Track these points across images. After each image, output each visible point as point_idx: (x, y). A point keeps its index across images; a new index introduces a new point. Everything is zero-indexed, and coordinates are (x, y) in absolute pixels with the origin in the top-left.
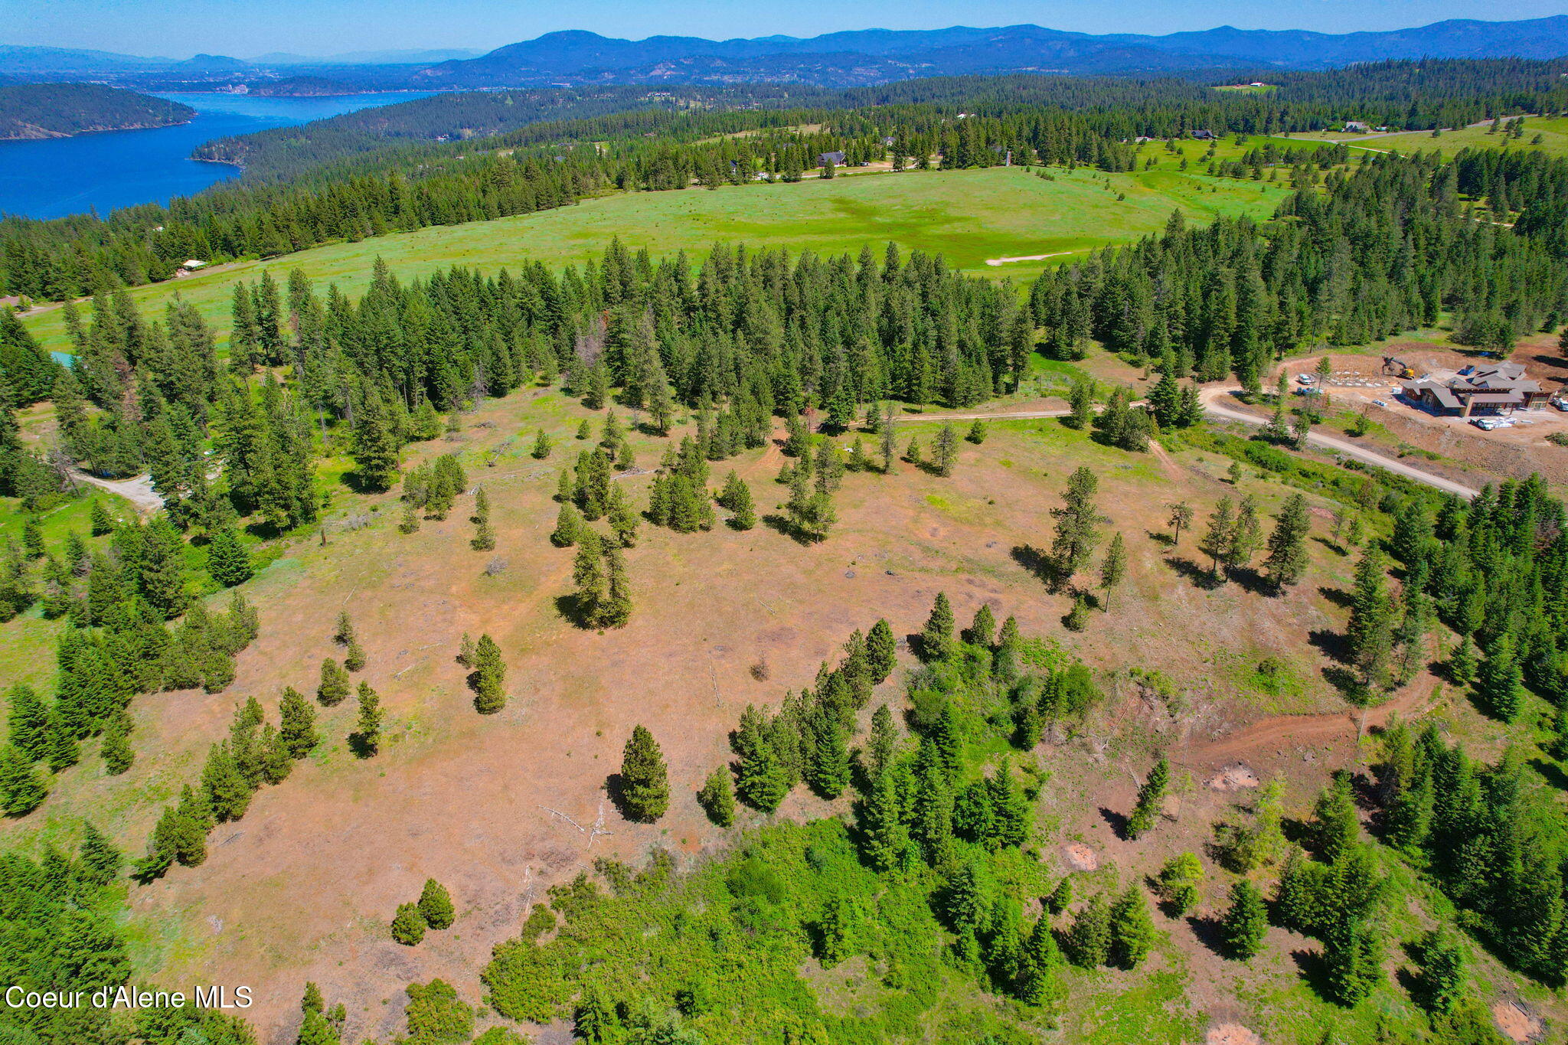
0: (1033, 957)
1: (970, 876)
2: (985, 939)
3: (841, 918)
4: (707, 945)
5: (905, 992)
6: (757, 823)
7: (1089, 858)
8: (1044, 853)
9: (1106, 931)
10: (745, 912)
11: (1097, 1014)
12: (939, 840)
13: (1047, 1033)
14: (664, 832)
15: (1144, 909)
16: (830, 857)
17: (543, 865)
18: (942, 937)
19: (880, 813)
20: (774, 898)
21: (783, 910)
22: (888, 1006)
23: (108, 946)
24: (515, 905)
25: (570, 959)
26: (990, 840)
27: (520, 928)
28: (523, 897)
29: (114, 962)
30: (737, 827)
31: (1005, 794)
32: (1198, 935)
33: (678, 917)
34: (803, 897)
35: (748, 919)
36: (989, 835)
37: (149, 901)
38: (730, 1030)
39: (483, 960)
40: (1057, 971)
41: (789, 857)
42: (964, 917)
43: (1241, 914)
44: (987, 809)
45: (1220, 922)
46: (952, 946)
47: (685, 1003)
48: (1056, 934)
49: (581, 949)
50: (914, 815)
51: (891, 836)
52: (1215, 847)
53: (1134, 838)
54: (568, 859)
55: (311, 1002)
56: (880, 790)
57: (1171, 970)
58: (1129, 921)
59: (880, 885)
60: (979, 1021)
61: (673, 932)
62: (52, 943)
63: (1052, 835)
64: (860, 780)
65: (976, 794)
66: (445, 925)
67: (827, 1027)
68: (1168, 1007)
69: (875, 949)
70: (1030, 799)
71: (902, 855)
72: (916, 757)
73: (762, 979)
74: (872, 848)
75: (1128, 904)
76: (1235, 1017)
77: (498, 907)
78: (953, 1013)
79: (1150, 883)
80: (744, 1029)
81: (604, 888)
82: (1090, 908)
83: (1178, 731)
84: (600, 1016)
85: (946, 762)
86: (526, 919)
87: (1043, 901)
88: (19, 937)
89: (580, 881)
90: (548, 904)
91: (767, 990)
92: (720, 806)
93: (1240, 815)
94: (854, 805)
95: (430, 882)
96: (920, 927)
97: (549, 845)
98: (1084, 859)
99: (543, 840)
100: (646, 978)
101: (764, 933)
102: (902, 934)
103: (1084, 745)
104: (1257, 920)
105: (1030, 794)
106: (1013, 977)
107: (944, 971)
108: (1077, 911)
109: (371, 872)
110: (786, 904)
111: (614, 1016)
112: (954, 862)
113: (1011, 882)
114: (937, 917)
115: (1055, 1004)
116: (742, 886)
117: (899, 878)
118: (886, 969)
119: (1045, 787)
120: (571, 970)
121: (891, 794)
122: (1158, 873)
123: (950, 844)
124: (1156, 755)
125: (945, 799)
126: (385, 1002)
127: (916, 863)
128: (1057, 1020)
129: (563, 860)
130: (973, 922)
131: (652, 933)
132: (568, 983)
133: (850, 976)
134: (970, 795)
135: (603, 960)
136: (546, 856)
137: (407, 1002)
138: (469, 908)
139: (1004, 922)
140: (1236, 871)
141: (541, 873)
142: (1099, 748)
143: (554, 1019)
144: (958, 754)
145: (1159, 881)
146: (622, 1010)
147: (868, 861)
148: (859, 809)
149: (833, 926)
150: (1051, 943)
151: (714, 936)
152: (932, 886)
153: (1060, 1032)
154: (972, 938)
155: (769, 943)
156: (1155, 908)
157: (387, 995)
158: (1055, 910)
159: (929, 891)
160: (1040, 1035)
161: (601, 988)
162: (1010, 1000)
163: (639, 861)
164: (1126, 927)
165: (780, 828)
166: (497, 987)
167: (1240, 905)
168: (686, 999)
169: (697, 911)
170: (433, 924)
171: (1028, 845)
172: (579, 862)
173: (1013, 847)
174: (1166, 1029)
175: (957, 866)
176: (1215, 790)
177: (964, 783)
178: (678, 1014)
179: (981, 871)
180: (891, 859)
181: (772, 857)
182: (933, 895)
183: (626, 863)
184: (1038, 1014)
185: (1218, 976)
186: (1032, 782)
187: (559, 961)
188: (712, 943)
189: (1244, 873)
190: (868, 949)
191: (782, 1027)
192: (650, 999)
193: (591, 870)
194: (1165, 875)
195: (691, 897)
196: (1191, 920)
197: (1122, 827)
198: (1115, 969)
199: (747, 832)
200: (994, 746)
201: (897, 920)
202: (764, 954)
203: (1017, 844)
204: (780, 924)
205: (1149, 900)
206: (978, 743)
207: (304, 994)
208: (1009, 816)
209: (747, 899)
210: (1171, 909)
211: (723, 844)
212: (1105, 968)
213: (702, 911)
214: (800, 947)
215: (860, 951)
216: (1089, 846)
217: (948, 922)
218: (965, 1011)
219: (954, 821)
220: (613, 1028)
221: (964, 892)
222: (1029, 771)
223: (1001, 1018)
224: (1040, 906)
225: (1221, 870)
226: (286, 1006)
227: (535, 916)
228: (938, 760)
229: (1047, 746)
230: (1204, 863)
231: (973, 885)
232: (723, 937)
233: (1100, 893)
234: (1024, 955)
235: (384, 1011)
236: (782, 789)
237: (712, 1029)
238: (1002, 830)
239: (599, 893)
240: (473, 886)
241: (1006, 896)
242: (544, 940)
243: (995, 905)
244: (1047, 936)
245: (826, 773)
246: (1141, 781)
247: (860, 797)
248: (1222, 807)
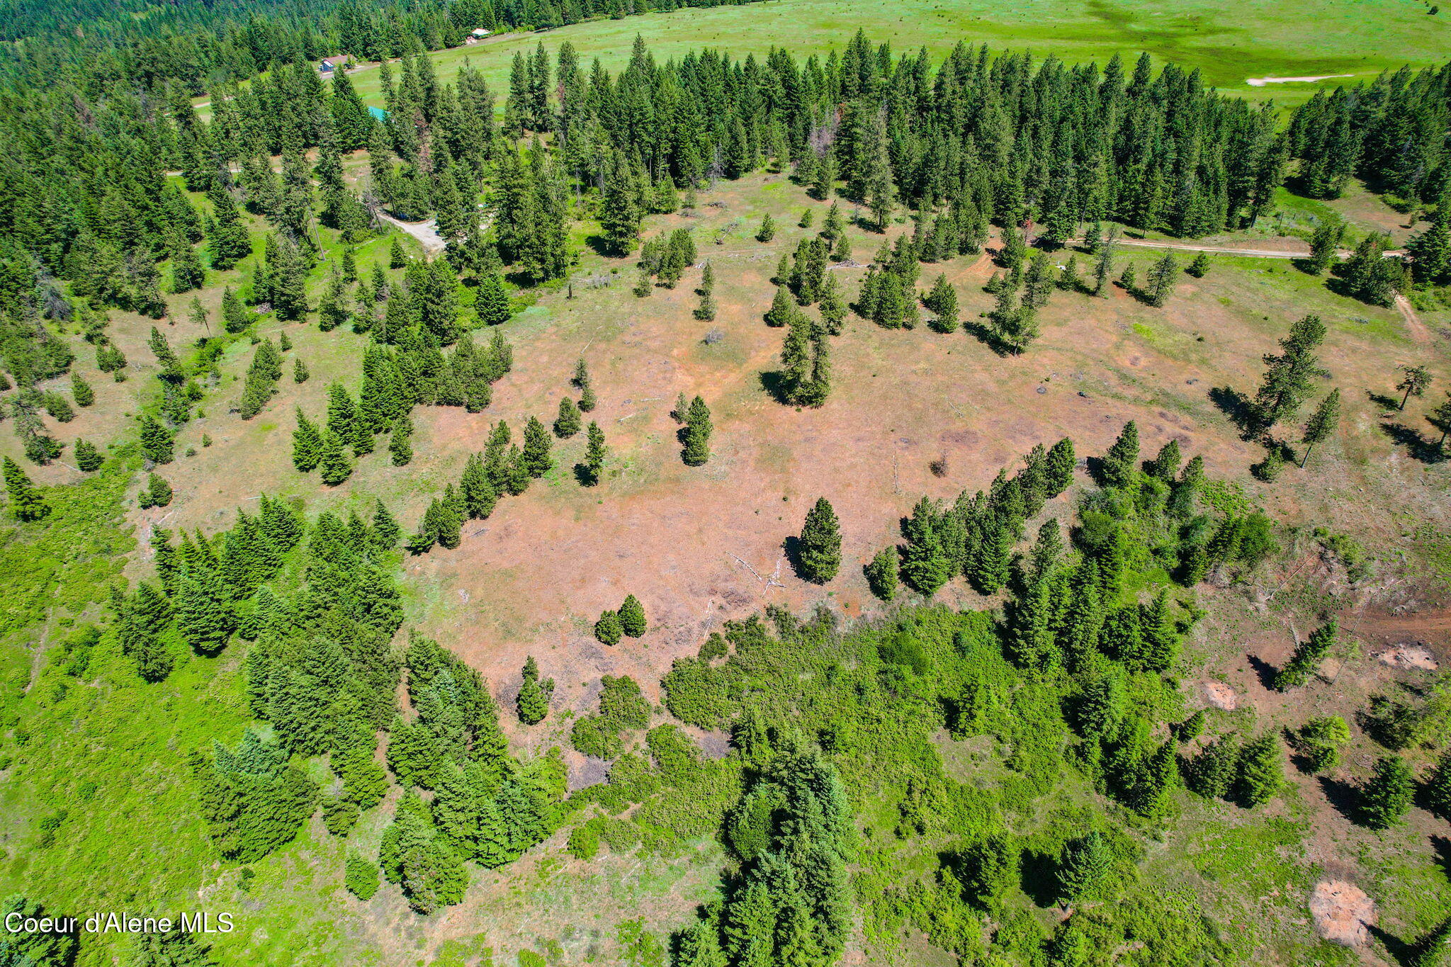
0: (1153, 774)
1: (1107, 690)
2: (1109, 749)
3: (977, 700)
4: (853, 698)
5: (1023, 776)
6: (914, 603)
7: (1228, 700)
8: (1184, 684)
9: (1231, 767)
10: (890, 676)
11: (1205, 839)
12: (1082, 652)
13: (1151, 843)
14: (830, 595)
15: (1276, 757)
16: (976, 645)
17: (723, 602)
18: (1067, 737)
19: (1031, 616)
20: (918, 671)
21: (925, 682)
22: (1006, 785)
23: (389, 597)
24: (696, 630)
25: (735, 683)
26: (1132, 662)
27: (698, 650)
28: (703, 625)
29: (393, 609)
30: (896, 603)
31: (1157, 623)
32: (1328, 795)
33: (831, 668)
34: (945, 675)
35: (893, 683)
36: (1132, 657)
37: (418, 568)
38: (861, 772)
39: (664, 668)
40: (1173, 791)
41: (939, 638)
42: (1092, 725)
43: (1384, 788)
44: (1136, 633)
45: (1356, 789)
46: (1076, 747)
47: (826, 740)
48: (1179, 759)
49: (746, 678)
50: (1063, 624)
51: (1037, 639)
52: (1369, 718)
53: (1280, 690)
54: (744, 600)
55: (529, 672)
56: (1035, 596)
57: (1292, 819)
58: (1259, 765)
59: (1017, 679)
60: (1088, 817)
61: (825, 679)
62: (354, 585)
63: (1195, 669)
64: (1016, 583)
65: (1128, 617)
66: (637, 635)
67: (947, 789)
68: (1282, 852)
69: (1003, 734)
70: (1180, 631)
71: (1044, 658)
72: (1075, 573)
73: (896, 736)
74: (1017, 646)
75: (1261, 750)
76: (1351, 877)
77: (682, 629)
78: (1064, 805)
79: (1288, 735)
80: (874, 775)
81: (772, 631)
82: (1220, 744)
83: (1355, 598)
84: (754, 734)
85: (1105, 583)
86: (703, 643)
87: (1173, 728)
88: (333, 575)
89: (752, 621)
90: (723, 635)
91: (900, 746)
92: (883, 581)
93: (1406, 694)
94: (1005, 604)
95: (630, 597)
96: (1049, 724)
97: (730, 586)
98: (1224, 698)
99: (726, 580)
100: (796, 713)
101: (904, 698)
102: (1030, 727)
103: (1247, 592)
104: (1401, 797)
105: (1181, 628)
106: (1129, 787)
107: (1063, 766)
108: (1205, 743)
109: (583, 580)
110: (928, 678)
111: (765, 738)
112: (1093, 673)
113: (1145, 703)
114: (1066, 719)
115: (1165, 820)
116: (892, 654)
117: (1038, 677)
118: (1010, 753)
119: (1198, 624)
120: (734, 692)
121: (1045, 601)
122: (1299, 728)
123: (1092, 657)
124: (1323, 617)
125: (1096, 615)
126: (584, 685)
127: (1056, 667)
128: (1164, 834)
129: (742, 601)
130: (1101, 730)
131: (808, 676)
132: (730, 702)
133: (977, 751)
134: (1122, 615)
135: (762, 690)
136: (726, 595)
137: (601, 688)
138: (659, 624)
139: (1131, 738)
140: (1388, 746)
141: (721, 607)
142: (1262, 598)
143: (716, 729)
144: (1117, 577)
145: (1298, 736)
146: (772, 734)
147: (1010, 655)
148: (1010, 609)
149: (968, 706)
150: (1174, 766)
151: (860, 690)
152: (1067, 691)
153: (1165, 845)
154: (1097, 744)
155: (909, 707)
156: (1288, 759)
157: (586, 680)
158: (1184, 738)
159: (1064, 694)
160: (1143, 843)
161: (758, 713)
162: (1121, 806)
163: (805, 615)
164: (1254, 770)
165: (934, 611)
166: (673, 693)
167: (1385, 779)
168: (828, 737)
169: (848, 667)
170: (628, 632)
171: (1169, 673)
172: (753, 605)
173: (1154, 673)
174: (1274, 869)
175: (1096, 678)
176: (1383, 664)
177: (1117, 604)
178: (819, 748)
179: (1118, 687)
180: (1033, 658)
181: (923, 634)
182: (1065, 698)
183: (793, 614)
184: (1146, 825)
185: (1342, 836)
186: (1186, 617)
187: (726, 683)
188: (857, 697)
189: (1396, 749)
190: (997, 732)
191: (907, 779)
192: (798, 730)
193: (762, 614)
194: (1305, 732)
195: (845, 653)
196: (1322, 779)
197: (1269, 677)
198: (1233, 805)
199: (904, 608)
200: (1155, 576)
201: (1028, 713)
202: (901, 715)
203: (1158, 671)
204: (921, 694)
205: (1283, 751)
206: (1139, 571)
207: (525, 664)
208: (1156, 644)
209: (894, 667)
210: (1304, 765)
211: (881, 614)
212: (1222, 801)
213: (853, 668)
214: (935, 717)
215: (989, 732)
216: (1230, 686)
217: (1077, 726)
218: (1075, 807)
219: (1100, 637)
220: (763, 747)
221: (1097, 702)
222: (1184, 606)
223: (1110, 819)
224: (1169, 731)
225: (1369, 741)
226: (511, 670)
227: (711, 642)
228: (1096, 578)
229: (1208, 586)
230: (1353, 730)
231: (1108, 698)
232: (868, 694)
233: (1233, 733)
234: (1144, 769)
235: (583, 691)
236: (942, 577)
237: (846, 767)
238: (1147, 654)
239: (767, 635)
240: (663, 607)
241: (1138, 714)
242: (716, 663)
243: (1124, 719)
244: (1171, 759)
245: (986, 570)
246: (1300, 638)
247: (1014, 598)
248: (1386, 682)
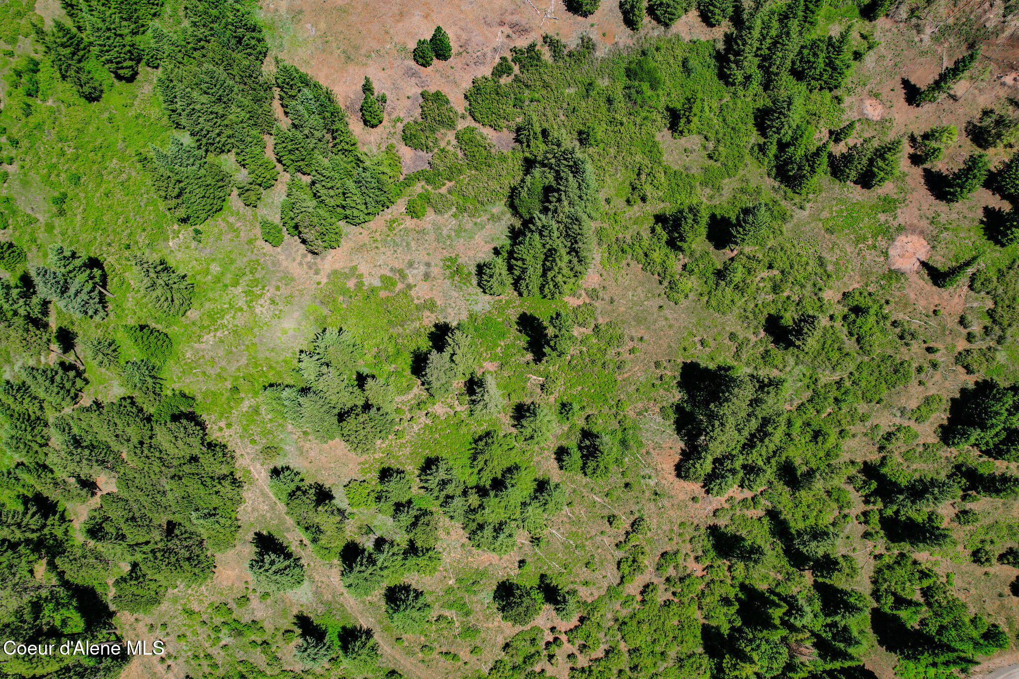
0: (809, 166)
1: (790, 104)
2: (782, 146)
3: (695, 110)
4: (604, 107)
5: (719, 164)
6: (656, 33)
7: (877, 112)
8: (847, 100)
9: (865, 161)
10: (633, 91)
11: (834, 209)
12: (777, 74)
13: (798, 211)
14: (592, 26)
15: (898, 155)
16: (699, 69)
17: (510, 31)
18: (754, 138)
19: (744, 45)
20: (653, 87)
21: (658, 96)
22: (706, 170)
23: (254, 30)
24: (489, 55)
25: (519, 95)
26: (813, 83)
27: (491, 70)
28: (495, 50)
29: (259, 40)
30: (642, 32)
31: (839, 51)
32: (926, 181)
33: (590, 84)
34: (673, 90)
35: (634, 96)
36: (814, 79)
37: (272, 6)
38: (607, 160)
39: (467, 85)
40: (821, 177)
41: (672, 61)
42: (774, 129)
43: (966, 176)
44: (821, 60)
45: (947, 176)
46: (759, 145)
47: (584, 138)
48: (830, 155)
49: (527, 92)
50: (767, 52)
51: (745, 64)
52: (975, 126)
53: (918, 106)
54: (526, 30)
55: (367, 88)
56: (750, 28)
57: (896, 197)
58: (884, 159)
59: (726, 95)
60: (759, 193)
61: (585, 93)
62: (224, 21)
63: (859, 89)
64: (737, 20)
65: (818, 46)
66: (446, 59)
67: (665, 173)
68: (882, 217)
69: (709, 134)
70: (855, 59)
71: (748, 78)
72: (785, 9)
73: (633, 135)
74: (729, 69)
75: (890, 149)
76: (922, 232)
77: (479, 54)
78: (744, 184)
79: (913, 139)
80: (615, 163)
81: (546, 55)
82: (862, 145)
83: (1003, 30)
84: (532, 134)
85: (806, 17)
86: (495, 65)
87: (831, 133)
88: (206, 13)
89: (532, 47)
90: (510, 58)
91: (635, 142)
92: (634, 15)
93: (1010, 108)
94: (726, 35)
95: (439, 28)
96: (743, 128)
97: (515, 18)
98: (873, 110)
99: (512, 14)
100: (563, 118)
101: (641, 107)
102: (729, 130)
103: (918, 26)
104: (976, 181)
105: (857, 56)
106: (791, 174)
107: (748, 158)
108: (851, 144)
109: (401, 14)
110: (660, 92)
111: (540, 136)
112: (782, 91)
113: (815, 115)
114: (756, 125)
115: (811, 196)
116: (636, 74)
117: (741, 93)
118: (712, 148)
119: (871, 52)
120: (518, 102)
121: (756, 33)
122: (922, 134)
123: (783, 79)
124: (971, 46)
125: (794, 45)
126: (408, 98)
127: (755, 86)
128: (808, 206)
130: (779, 134)
131: (572, 91)
132: (515, 110)
133: (689, 146)
134: (814, 45)
135: (538, 101)
136: (513, 26)
137: (421, 100)
138: (461, 50)
139: (800, 139)
140: (980, 146)
141: (508, 36)
142: (928, 31)
143: (505, 130)
144: (817, 12)
145: (919, 139)
146: (545, 133)
147: (723, 76)
148: (728, 39)
149: (687, 114)
150: (825, 160)
151: (609, 101)
152: (760, 104)
153: (806, 213)
154: (775, 143)
155: (644, 114)
156: (907, 156)
157: (410, 95)
158: (837, 140)
159: (757, 106)
160: (793, 211)
161: (535, 118)
162: (783, 186)
163: (572, 42)
164: (880, 163)
165: (671, 40)
166: (473, 103)
167: (969, 169)
168: (585, 136)
169: (603, 83)
170: (438, 56)
171: (838, 92)
172: (533, 34)
173: (827, 91)
174: (873, 228)
175: (783, 94)
176: (1003, 84)
177: (814, 34)
178: (577, 143)
179: (798, 102)
180: (740, 78)
181: (661, 59)
182: (758, 109)
183: (563, 41)
184: (797, 199)
185: (925, 207)
186: (863, 46)
187: (512, 95)
188: (607, 106)
189: (985, 148)
190: (705, 133)
191: (638, 165)
192: (563, 131)
193: (540, 41)
194: (926, 137)
195: (601, 73)
196: (925, 170)
197: (913, 95)
198: (859, 187)
199: (648, 37)
200: (848, 11)
201: (729, 120)
202: (638, 120)
203: (831, 90)
204: (653, 104)
205: (907, 148)
206: (836, 7)
207: (363, 82)
208: (834, 69)
209: (636, 83)
210: (916, 160)
211: (630, 42)
212: (852, 184)
213: (606, 84)
214: (661, 120)
215: (699, 133)
216: (882, 103)
217: (762, 128)
218: (752, 185)
219: (793, 63)
220: (538, 143)
221: (781, 113)
222: (863, 37)
223: (773, 195)
224: (828, 135)
225: (969, 142)
226: (354, 88)
227: (501, 64)
228: (800, 14)
229: (888, 21)
230: (960, 135)
231: (789, 110)
232: (615, 103)
233: (873, 137)
234: (804, 162)
235: (408, 103)
236: (680, 11)
237: (596, 157)
238: (825, 77)
239: (543, 58)
240: (464, 36)
241: (808, 123)
242: (505, 80)
243: (797, 126)
244: (824, 155)
245: (715, 6)
246: (948, 63)
247: (733, 29)
248: (999, 99)
